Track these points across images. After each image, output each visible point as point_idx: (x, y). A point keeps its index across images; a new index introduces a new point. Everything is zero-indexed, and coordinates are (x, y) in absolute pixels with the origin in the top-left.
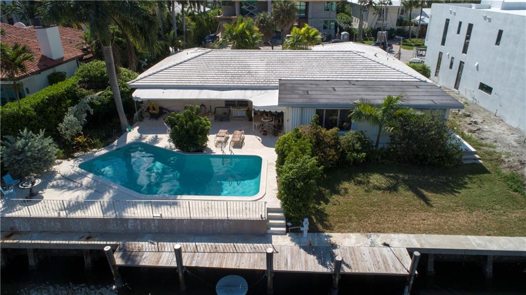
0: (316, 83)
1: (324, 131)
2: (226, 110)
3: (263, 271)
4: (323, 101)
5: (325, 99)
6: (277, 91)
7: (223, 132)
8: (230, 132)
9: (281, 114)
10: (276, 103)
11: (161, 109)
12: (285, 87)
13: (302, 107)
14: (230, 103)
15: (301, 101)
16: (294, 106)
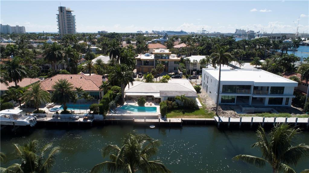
0: (168, 92)
1: (169, 102)
2: (147, 98)
3: (158, 122)
4: (169, 96)
5: (170, 95)
6: (159, 93)
7: (147, 102)
8: (149, 103)
9: (160, 98)
10: (159, 96)
11: (131, 97)
12: (161, 92)
13: (165, 97)
14: (148, 96)
15: (165, 96)
16: (163, 97)
